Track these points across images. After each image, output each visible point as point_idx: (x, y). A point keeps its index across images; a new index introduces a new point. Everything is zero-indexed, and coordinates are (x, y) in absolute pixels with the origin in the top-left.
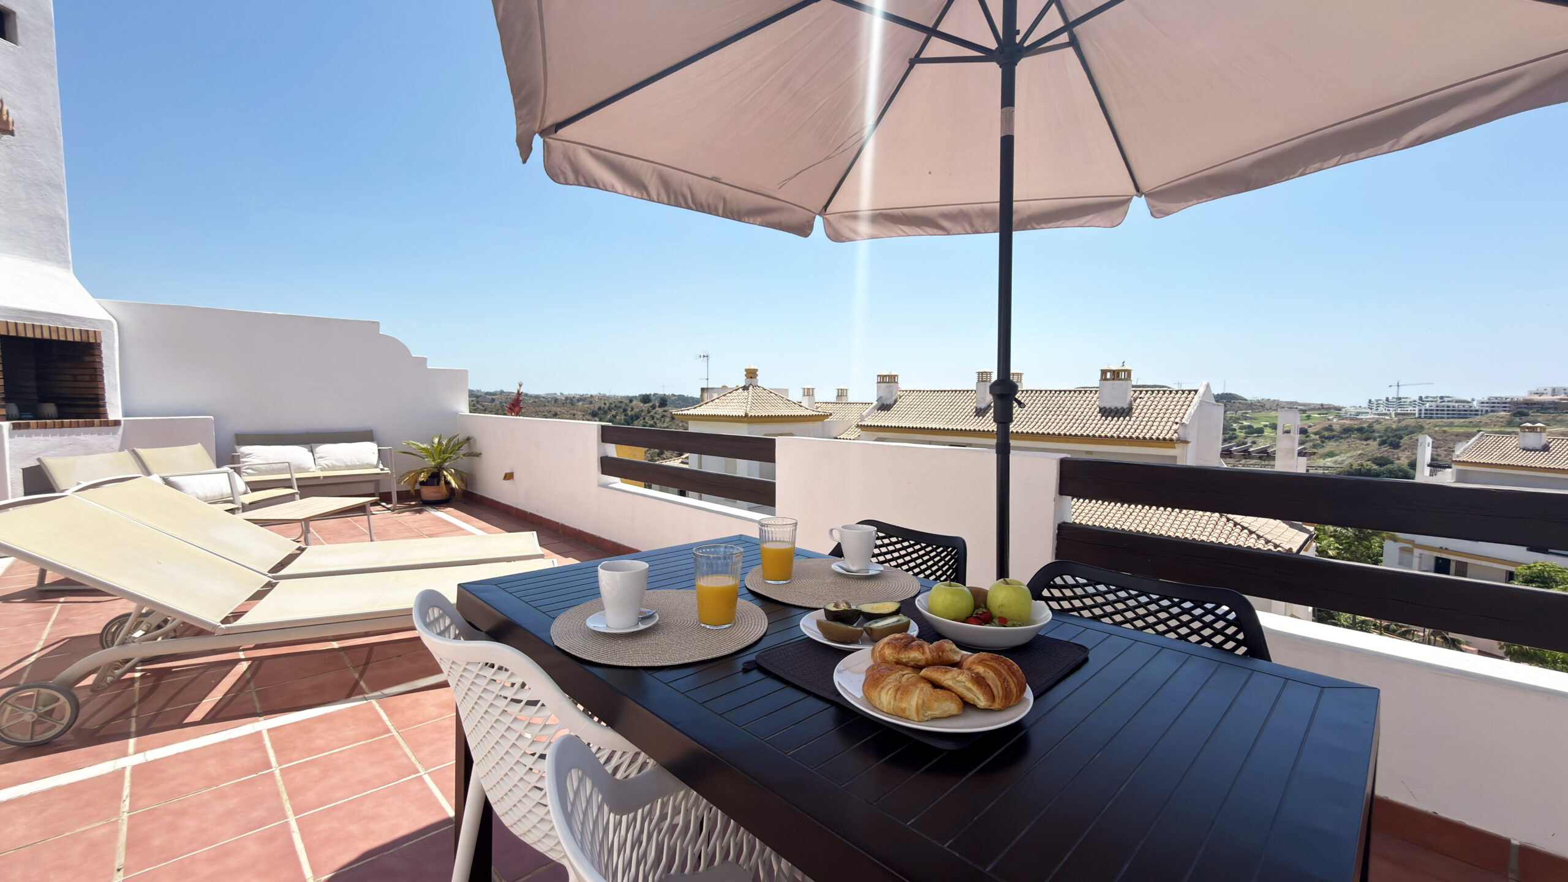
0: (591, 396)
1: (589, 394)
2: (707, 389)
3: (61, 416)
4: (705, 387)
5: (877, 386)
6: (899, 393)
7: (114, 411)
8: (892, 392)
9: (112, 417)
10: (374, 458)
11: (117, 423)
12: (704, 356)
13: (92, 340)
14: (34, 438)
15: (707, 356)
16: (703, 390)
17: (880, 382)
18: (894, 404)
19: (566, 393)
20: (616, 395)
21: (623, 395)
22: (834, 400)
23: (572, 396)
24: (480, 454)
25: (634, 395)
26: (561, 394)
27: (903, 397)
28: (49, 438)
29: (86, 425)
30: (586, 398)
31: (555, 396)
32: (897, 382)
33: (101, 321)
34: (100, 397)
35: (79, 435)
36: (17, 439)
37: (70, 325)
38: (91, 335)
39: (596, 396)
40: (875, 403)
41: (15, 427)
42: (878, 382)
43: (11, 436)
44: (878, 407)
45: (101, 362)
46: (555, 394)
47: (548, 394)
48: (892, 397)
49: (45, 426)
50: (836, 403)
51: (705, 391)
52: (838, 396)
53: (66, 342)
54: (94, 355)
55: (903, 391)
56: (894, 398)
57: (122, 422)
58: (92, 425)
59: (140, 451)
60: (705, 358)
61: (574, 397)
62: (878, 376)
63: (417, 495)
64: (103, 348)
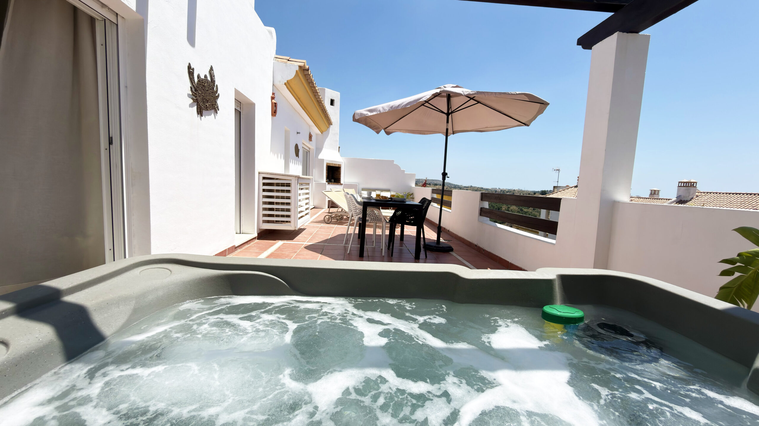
0: (514, 190)
1: (513, 189)
2: (557, 187)
3: (334, 182)
4: (556, 185)
5: (678, 189)
6: (697, 194)
7: (342, 182)
8: (689, 193)
11: (342, 184)
12: (557, 170)
13: (340, 166)
14: (330, 186)
15: (559, 170)
16: (554, 187)
17: (681, 186)
18: (691, 200)
19: (501, 188)
20: (528, 190)
21: (532, 190)
22: (648, 197)
23: (504, 190)
24: (414, 198)
25: (538, 191)
26: (499, 188)
27: (699, 197)
28: (333, 186)
30: (511, 191)
31: (496, 189)
32: (695, 187)
33: (342, 162)
34: (340, 178)
35: (336, 186)
36: (328, 186)
37: (337, 163)
39: (517, 190)
40: (674, 199)
41: (328, 184)
42: (679, 186)
44: (677, 202)
46: (496, 188)
47: (493, 188)
48: (689, 197)
49: (332, 184)
50: (649, 198)
51: (556, 188)
52: (651, 194)
53: (336, 167)
54: (340, 170)
55: (701, 193)
56: (691, 197)
58: (338, 184)
59: (344, 189)
60: (558, 171)
61: (505, 190)
62: (679, 182)
64: (342, 168)
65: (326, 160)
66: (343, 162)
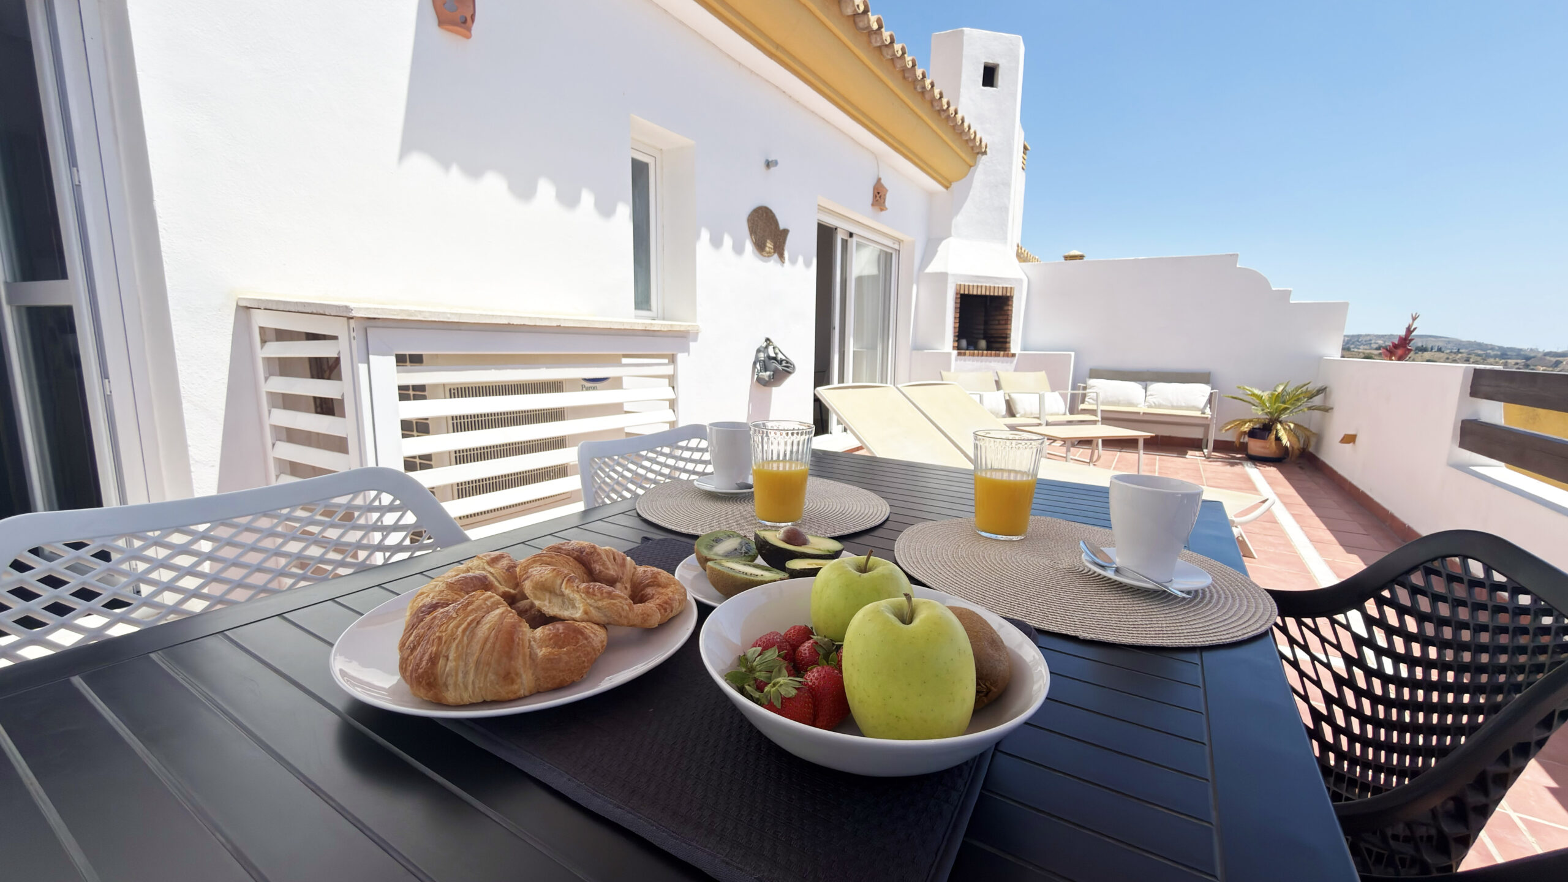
3: (989, 348)
7: (1015, 345)
9: (1012, 351)
10: (1202, 401)
11: (1013, 355)
13: (1008, 294)
14: (967, 362)
24: (1332, 409)
28: (975, 363)
29: (996, 355)
33: (1016, 280)
34: (1008, 336)
35: (990, 362)
36: (959, 362)
37: (996, 284)
38: (1009, 290)
41: (959, 354)
43: (956, 360)
45: (1012, 310)
49: (975, 355)
53: (993, 297)
54: (1008, 305)
57: (1017, 355)
58: (999, 355)
63: (1242, 448)
64: (1015, 299)
65: (953, 275)
66: (1020, 281)
